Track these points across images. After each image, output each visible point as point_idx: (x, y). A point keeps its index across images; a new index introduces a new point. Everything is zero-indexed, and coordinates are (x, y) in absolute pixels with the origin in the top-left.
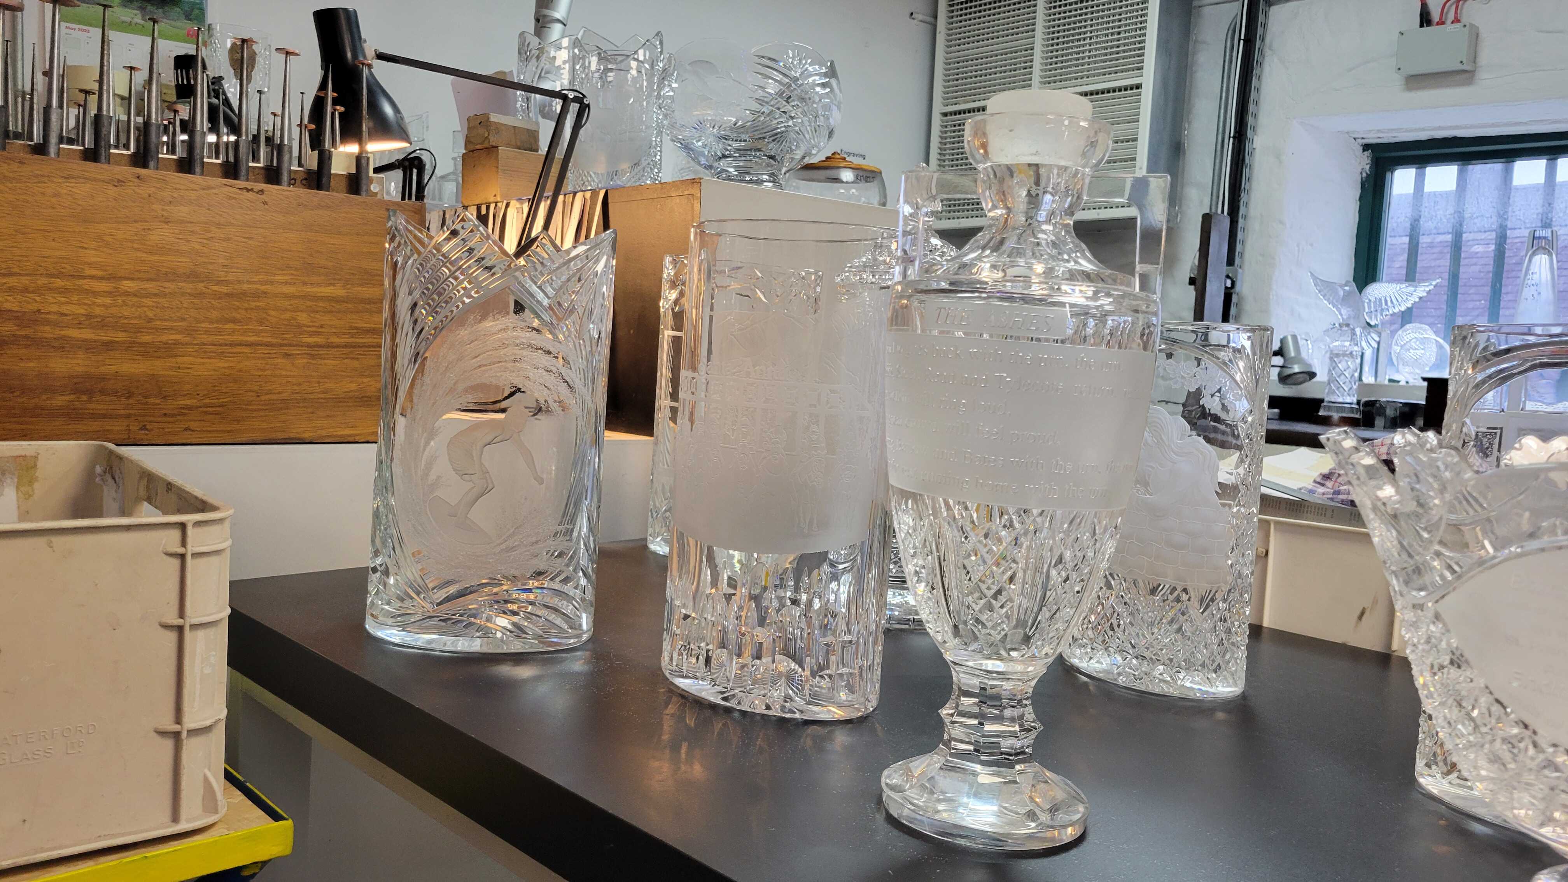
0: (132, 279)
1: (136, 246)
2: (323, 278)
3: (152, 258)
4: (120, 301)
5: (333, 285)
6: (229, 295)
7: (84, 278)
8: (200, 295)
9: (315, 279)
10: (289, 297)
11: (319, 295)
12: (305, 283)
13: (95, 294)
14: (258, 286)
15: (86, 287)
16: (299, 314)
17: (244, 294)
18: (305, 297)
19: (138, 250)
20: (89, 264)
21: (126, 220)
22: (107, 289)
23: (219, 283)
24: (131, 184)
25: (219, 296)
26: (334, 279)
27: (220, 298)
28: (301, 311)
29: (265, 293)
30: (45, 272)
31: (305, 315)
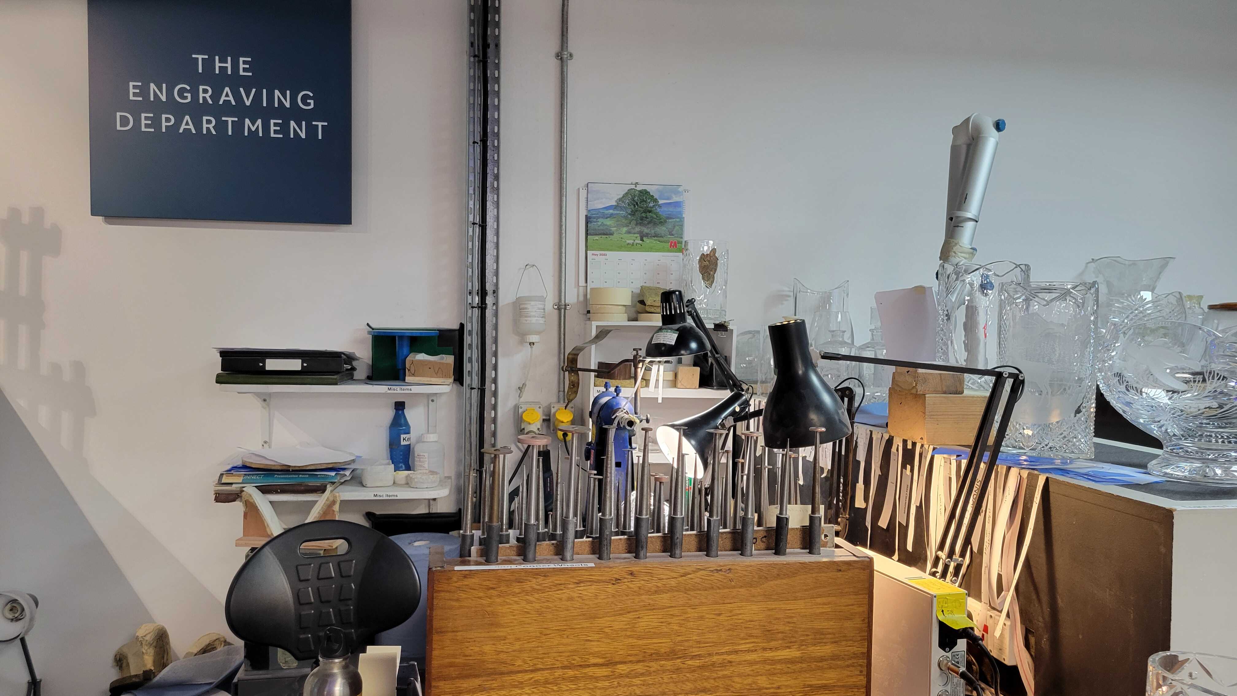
0: (625, 663)
1: (629, 633)
2: (780, 642)
3: (641, 642)
4: (616, 683)
5: (789, 647)
6: (702, 667)
7: (589, 666)
8: (678, 670)
9: (773, 644)
10: (751, 663)
11: (776, 658)
12: (764, 649)
13: (597, 679)
14: (725, 657)
15: (591, 674)
16: (759, 678)
17: (713, 664)
18: (765, 661)
19: (629, 637)
20: (591, 653)
21: (621, 612)
22: (606, 674)
23: (693, 657)
24: (626, 580)
25: (692, 670)
26: (791, 642)
27: (694, 671)
28: (761, 675)
29: (731, 662)
30: (560, 665)
31: (764, 678)
